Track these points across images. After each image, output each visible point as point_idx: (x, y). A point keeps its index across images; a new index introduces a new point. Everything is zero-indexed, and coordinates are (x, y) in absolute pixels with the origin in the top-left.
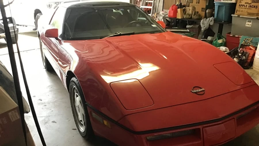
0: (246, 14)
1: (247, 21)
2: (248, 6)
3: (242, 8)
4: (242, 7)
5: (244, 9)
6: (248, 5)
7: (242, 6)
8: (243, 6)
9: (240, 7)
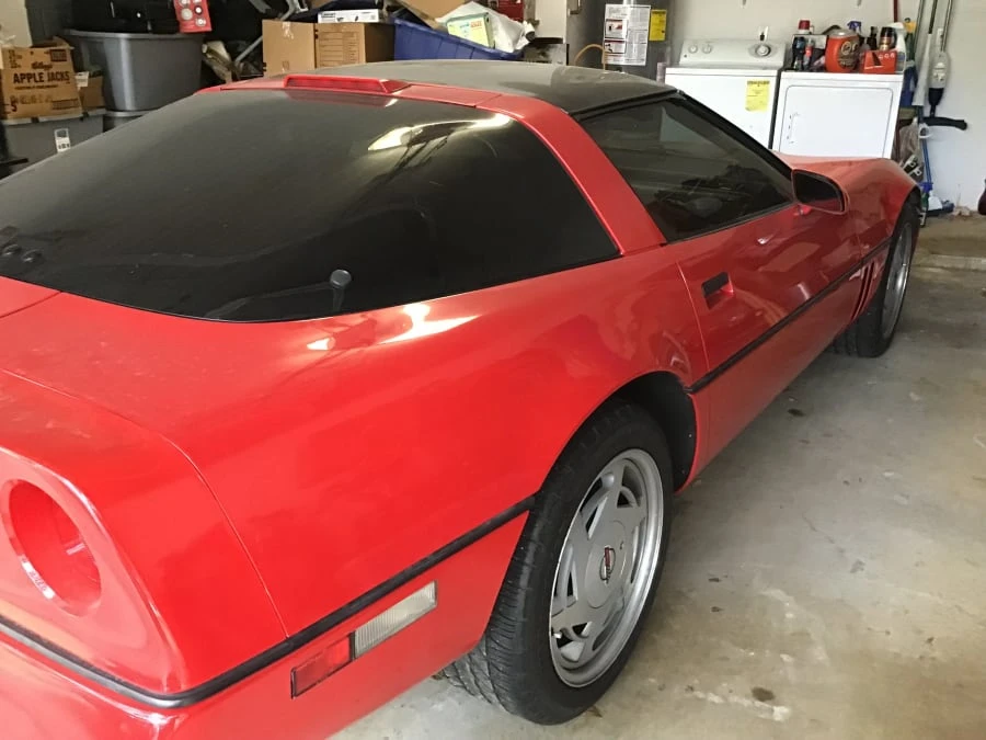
0: (48, 106)
1: (56, 132)
2: (45, 78)
3: (29, 88)
4: (28, 85)
5: (37, 92)
6: (45, 73)
7: (25, 80)
8: (32, 80)
9: (21, 85)
